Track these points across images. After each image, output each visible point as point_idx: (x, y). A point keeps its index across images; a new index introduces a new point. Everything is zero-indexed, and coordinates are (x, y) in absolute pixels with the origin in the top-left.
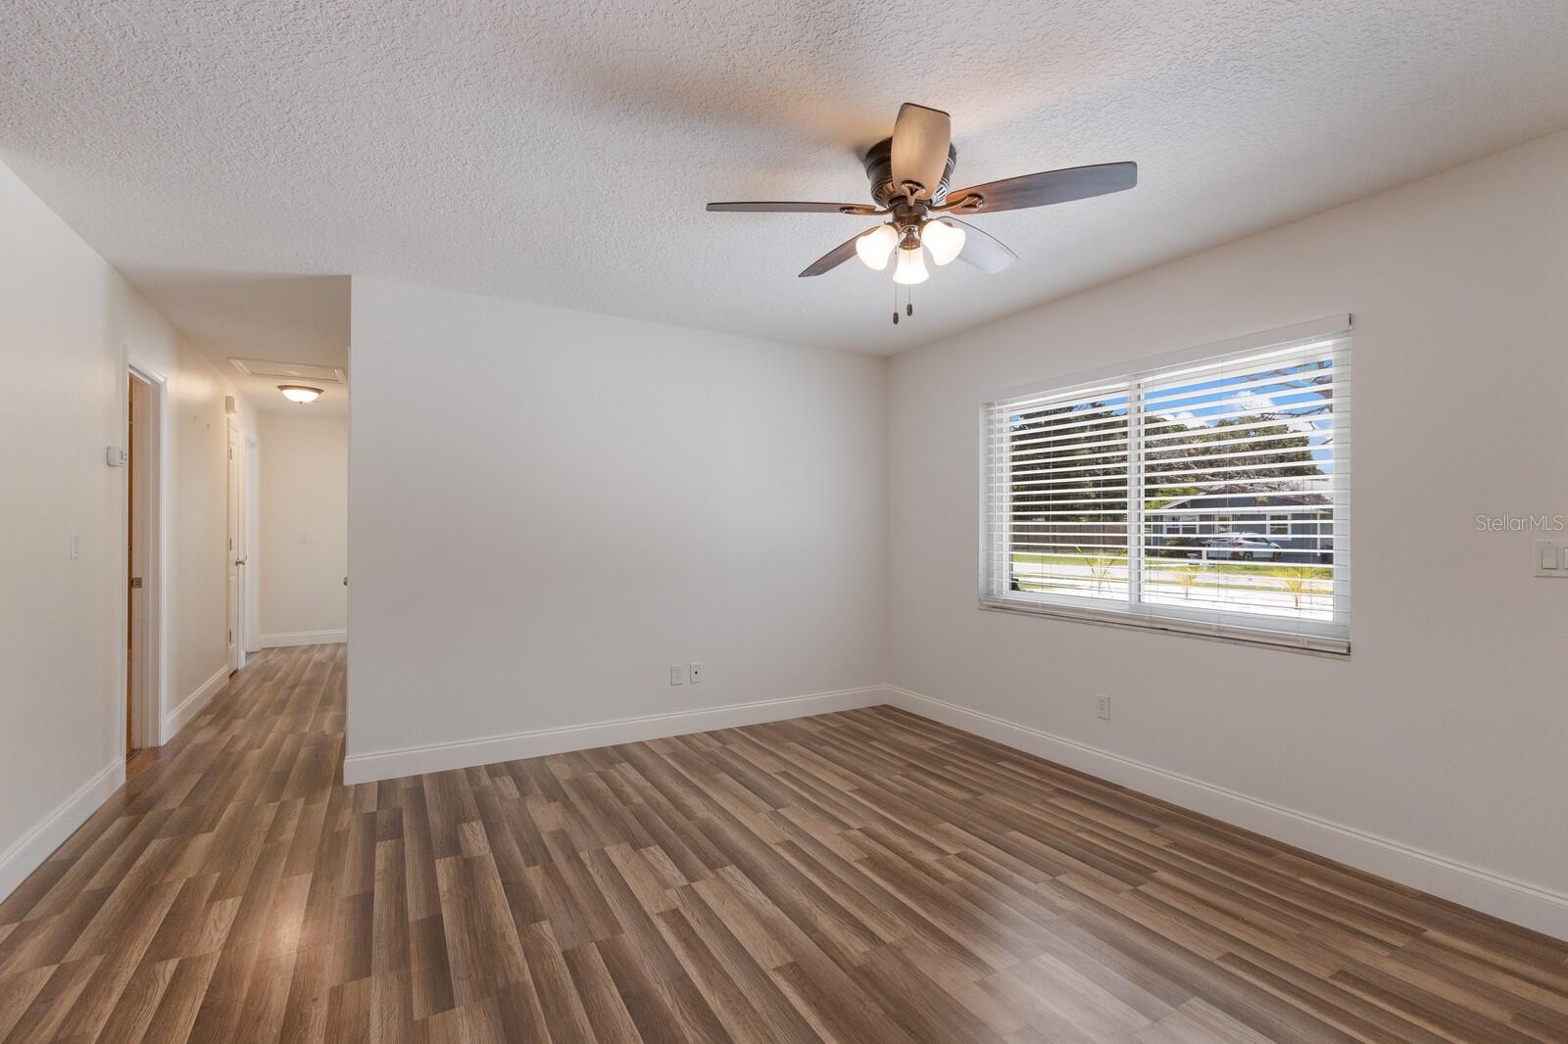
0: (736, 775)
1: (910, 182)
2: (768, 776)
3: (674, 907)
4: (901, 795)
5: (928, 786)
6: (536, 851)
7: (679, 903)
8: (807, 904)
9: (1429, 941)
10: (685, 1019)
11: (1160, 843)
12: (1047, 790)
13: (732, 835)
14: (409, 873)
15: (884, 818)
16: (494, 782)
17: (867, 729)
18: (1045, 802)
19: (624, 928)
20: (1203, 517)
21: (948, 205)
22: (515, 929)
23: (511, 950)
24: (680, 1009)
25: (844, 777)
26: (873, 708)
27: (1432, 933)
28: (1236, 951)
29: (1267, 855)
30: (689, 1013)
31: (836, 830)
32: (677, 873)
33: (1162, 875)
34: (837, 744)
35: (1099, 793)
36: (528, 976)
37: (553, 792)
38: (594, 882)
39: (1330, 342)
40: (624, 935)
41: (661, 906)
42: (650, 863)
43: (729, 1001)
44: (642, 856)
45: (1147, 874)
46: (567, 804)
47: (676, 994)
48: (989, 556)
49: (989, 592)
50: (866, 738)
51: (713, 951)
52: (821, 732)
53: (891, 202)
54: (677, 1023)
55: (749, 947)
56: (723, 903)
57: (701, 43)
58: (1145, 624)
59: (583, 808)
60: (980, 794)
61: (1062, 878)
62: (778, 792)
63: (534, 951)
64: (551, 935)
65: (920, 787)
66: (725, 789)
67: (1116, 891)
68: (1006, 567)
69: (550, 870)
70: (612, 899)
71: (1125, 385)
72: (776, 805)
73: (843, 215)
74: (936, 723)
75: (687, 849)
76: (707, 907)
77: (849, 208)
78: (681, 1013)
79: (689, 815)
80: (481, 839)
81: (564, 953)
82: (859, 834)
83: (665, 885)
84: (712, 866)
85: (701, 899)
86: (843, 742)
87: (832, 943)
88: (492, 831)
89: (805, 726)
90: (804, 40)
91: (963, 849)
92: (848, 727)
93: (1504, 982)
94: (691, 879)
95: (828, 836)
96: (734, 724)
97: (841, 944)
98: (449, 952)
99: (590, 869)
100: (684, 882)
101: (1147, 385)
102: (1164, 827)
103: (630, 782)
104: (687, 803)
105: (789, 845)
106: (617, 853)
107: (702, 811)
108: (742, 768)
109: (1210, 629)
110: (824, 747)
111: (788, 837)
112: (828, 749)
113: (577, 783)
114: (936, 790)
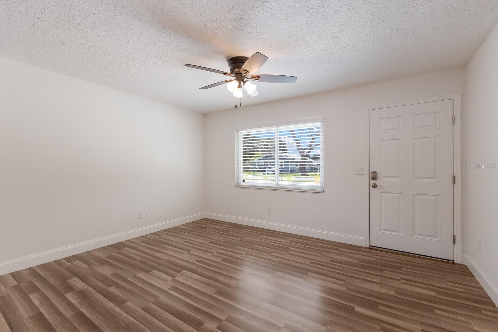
0: (169, 245)
1: (246, 70)
2: (180, 243)
3: (173, 286)
4: (223, 242)
5: (229, 238)
6: (108, 282)
7: (173, 285)
8: (213, 275)
9: (342, 251)
10: (195, 314)
11: (288, 242)
12: (258, 234)
13: (179, 262)
14: (54, 302)
15: (222, 248)
16: (71, 263)
17: (203, 226)
18: (259, 237)
19: (159, 296)
20: (265, 162)
21: (251, 78)
22: (118, 308)
23: (121, 314)
24: (192, 312)
25: (205, 240)
26: (202, 219)
27: (341, 249)
28: (313, 261)
29: (309, 240)
30: (195, 312)
31: (210, 254)
32: (167, 276)
33: (291, 248)
34: (197, 231)
35: (270, 233)
36: (132, 319)
37: (102, 262)
38: (139, 286)
39: (319, 123)
40: (160, 298)
41: (168, 287)
42: (156, 276)
43: (205, 305)
44: (151, 274)
45: (289, 249)
46: (111, 265)
47: (188, 309)
48: (237, 173)
49: (237, 183)
50: (205, 228)
51: (193, 294)
52: (189, 228)
53: (235, 74)
54: (193, 316)
55: (203, 290)
56: (188, 281)
57: (200, 18)
58: (280, 189)
59: (119, 265)
60: (243, 238)
61: (272, 254)
62: (186, 247)
63: (129, 311)
64: (133, 305)
65: (228, 239)
66: (168, 249)
67: (285, 254)
68: (242, 176)
69: (118, 286)
70: (149, 289)
71: (275, 129)
72: (188, 251)
73: (223, 75)
74: (222, 221)
75: (166, 269)
76: (183, 283)
77: (226, 74)
78: (193, 313)
79: (162, 259)
80: (81, 283)
81: (142, 309)
82: (217, 254)
83: (165, 281)
84: (178, 272)
85: (179, 281)
86: (198, 230)
87: (225, 283)
88: (83, 279)
89: (184, 227)
90: (229, 26)
91: (246, 252)
92: (196, 225)
93: (355, 255)
94: (174, 277)
95: (208, 256)
96: (160, 229)
97: (228, 282)
98: (94, 322)
99: (134, 282)
100: (171, 278)
101: (280, 129)
102: (287, 238)
103: (132, 253)
104: (158, 256)
105: (198, 261)
106: (142, 275)
107: (165, 257)
108: (170, 242)
109: (296, 189)
110: (193, 232)
111: (197, 259)
112: (194, 233)
113: (110, 257)
114: (231, 239)
